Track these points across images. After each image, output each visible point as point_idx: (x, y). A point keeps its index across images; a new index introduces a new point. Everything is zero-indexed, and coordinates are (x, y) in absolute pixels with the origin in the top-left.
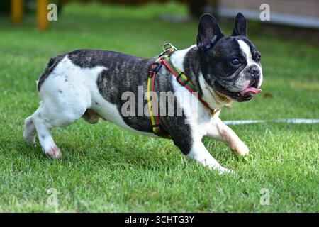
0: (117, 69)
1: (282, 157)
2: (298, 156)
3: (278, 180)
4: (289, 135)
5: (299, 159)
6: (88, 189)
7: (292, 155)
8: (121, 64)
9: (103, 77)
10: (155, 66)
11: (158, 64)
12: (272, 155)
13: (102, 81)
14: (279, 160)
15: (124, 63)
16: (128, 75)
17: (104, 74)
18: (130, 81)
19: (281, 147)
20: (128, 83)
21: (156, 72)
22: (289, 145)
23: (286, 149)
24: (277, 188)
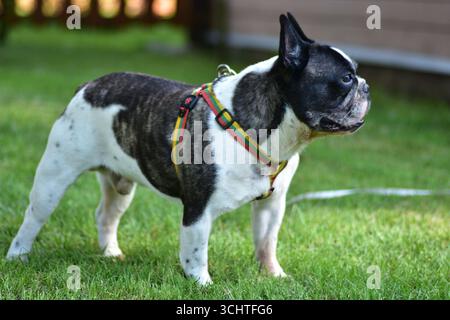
0: (138, 109)
1: (316, 245)
2: (339, 243)
3: (310, 278)
4: (326, 214)
5: (339, 247)
6: (41, 291)
7: (330, 242)
8: (145, 100)
9: (120, 121)
10: (190, 99)
11: (194, 97)
12: (302, 242)
13: (120, 127)
14: (311, 249)
15: (150, 97)
16: (151, 115)
17: (121, 116)
18: (152, 123)
19: (314, 231)
20: (149, 126)
21: (190, 110)
22: (325, 229)
23: (321, 234)
24: (308, 289)
